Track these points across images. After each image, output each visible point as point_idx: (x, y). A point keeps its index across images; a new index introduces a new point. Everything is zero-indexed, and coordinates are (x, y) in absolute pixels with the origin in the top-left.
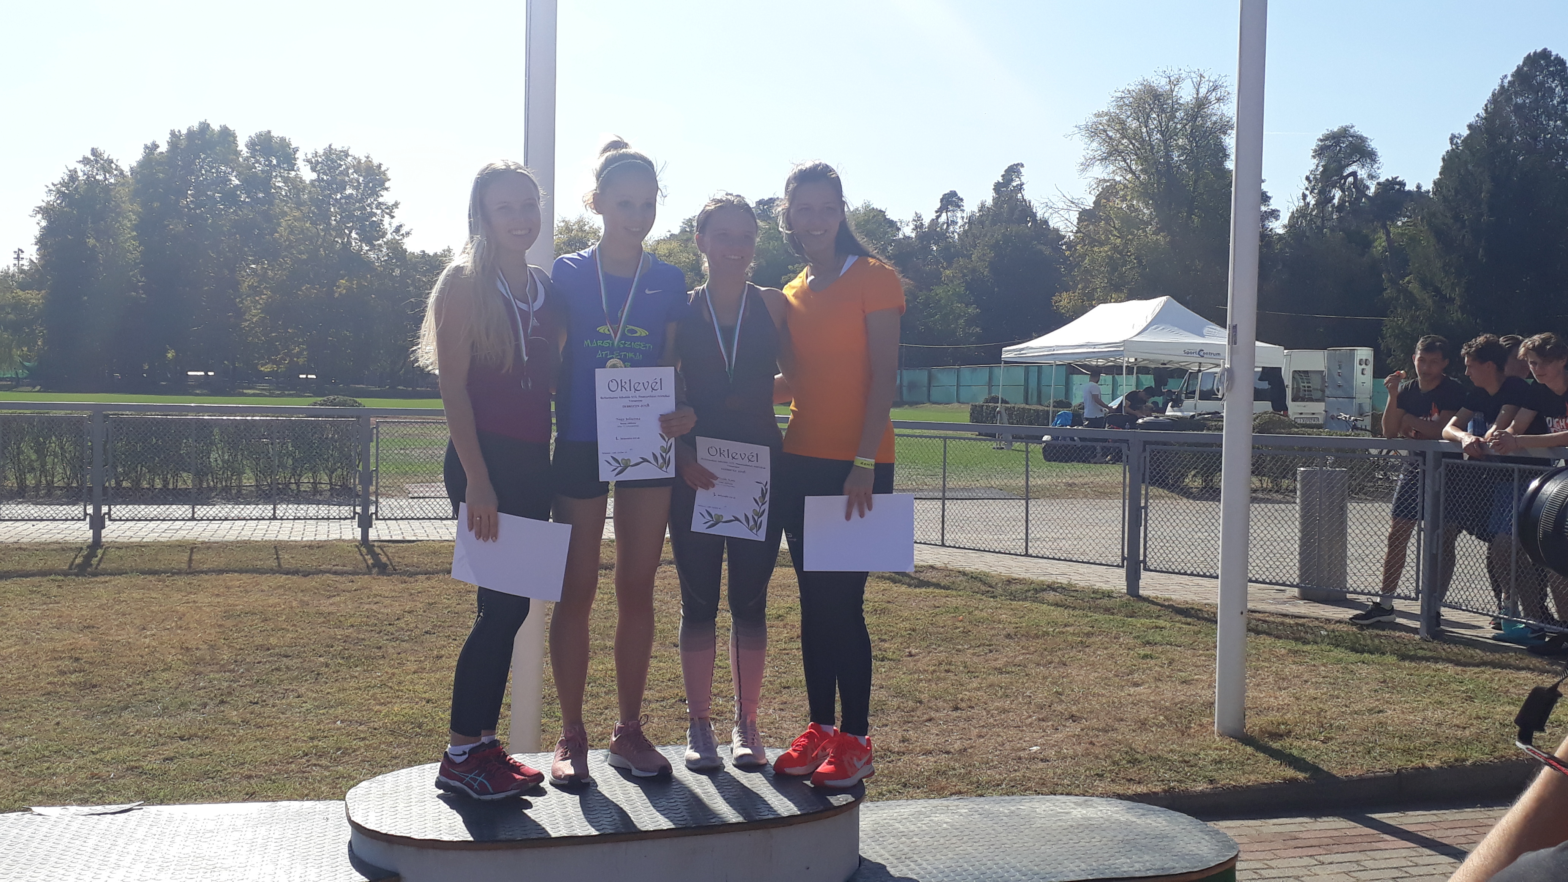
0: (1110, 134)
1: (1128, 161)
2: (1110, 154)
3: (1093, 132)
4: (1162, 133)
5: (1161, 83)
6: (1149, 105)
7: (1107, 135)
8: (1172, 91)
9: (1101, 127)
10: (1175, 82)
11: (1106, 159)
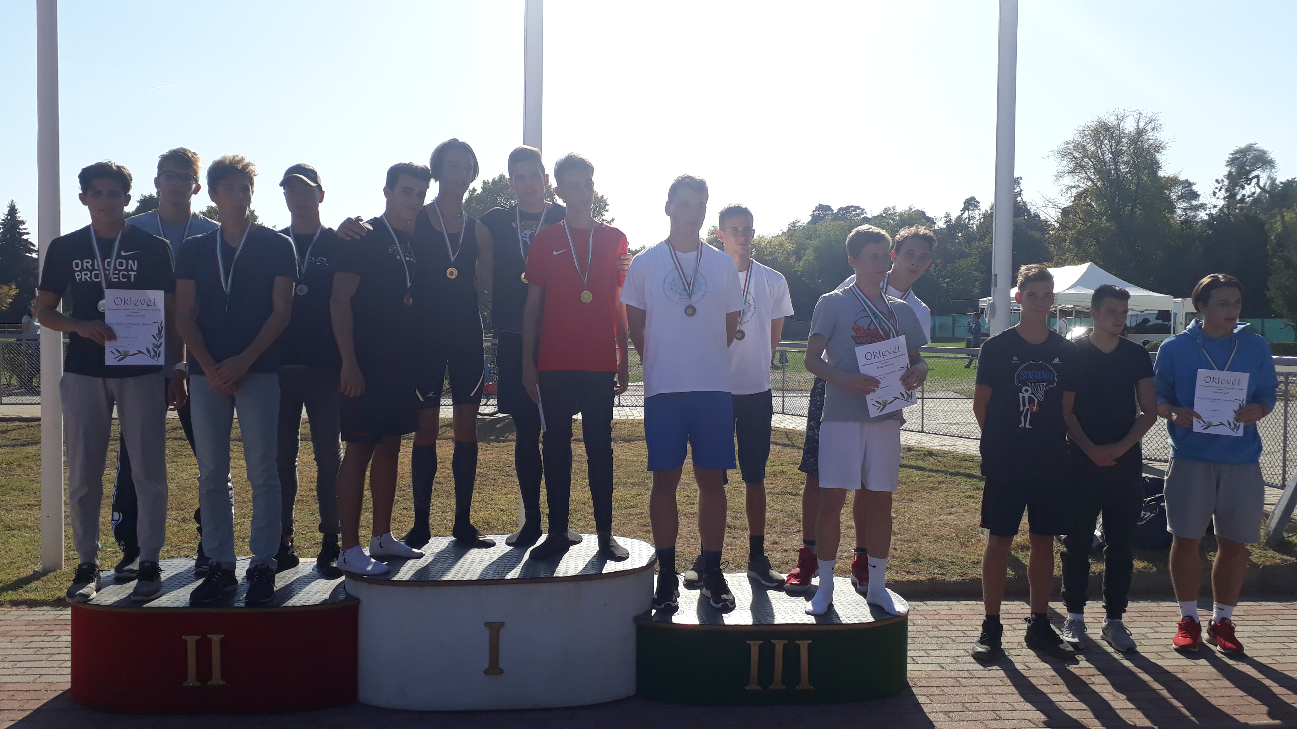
0: (1075, 155)
1: (1088, 173)
2: (1075, 169)
3: (1064, 154)
4: (1112, 153)
5: (1112, 121)
6: (1103, 135)
7: (1074, 156)
8: (1119, 125)
9: (1069, 151)
10: (1120, 119)
11: (1072, 172)
